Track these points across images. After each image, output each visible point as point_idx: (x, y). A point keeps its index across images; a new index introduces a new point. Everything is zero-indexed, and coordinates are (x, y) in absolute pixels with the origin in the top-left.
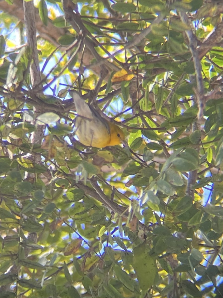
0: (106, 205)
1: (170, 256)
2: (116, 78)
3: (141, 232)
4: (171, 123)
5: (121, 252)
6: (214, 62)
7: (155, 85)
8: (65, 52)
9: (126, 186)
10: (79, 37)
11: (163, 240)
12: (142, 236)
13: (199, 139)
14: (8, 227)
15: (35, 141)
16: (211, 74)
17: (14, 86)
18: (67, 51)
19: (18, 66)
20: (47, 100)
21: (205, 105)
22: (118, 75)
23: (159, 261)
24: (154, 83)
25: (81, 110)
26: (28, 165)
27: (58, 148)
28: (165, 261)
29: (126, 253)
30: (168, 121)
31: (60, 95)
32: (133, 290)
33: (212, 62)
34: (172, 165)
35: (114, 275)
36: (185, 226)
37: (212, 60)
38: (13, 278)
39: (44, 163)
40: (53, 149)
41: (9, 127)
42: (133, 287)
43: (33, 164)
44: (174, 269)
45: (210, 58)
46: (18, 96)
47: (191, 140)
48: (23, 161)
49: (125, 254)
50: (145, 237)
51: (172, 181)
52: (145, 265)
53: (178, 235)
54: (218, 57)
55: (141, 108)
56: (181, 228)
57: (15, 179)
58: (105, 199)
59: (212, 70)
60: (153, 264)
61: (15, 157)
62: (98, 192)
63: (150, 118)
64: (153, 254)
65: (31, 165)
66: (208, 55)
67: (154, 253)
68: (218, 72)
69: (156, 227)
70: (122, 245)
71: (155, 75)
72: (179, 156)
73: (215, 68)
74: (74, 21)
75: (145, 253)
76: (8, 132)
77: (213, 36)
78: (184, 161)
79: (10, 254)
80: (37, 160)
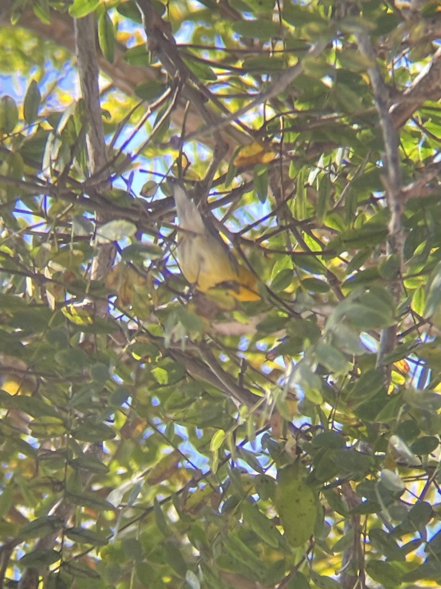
0: (229, 394)
1: (345, 485)
2: (242, 158)
3: (291, 442)
4: (345, 241)
5: (255, 478)
6: (428, 130)
7: (320, 174)
8: (149, 111)
9: (268, 359)
10: (174, 84)
11: (330, 456)
12: (292, 449)
13: (397, 270)
14: (46, 433)
15: (98, 276)
16: (422, 152)
17: (55, 173)
18: (153, 110)
19: (63, 136)
20: (117, 200)
21: (402, 208)
22: (247, 152)
23: (325, 495)
24: (317, 170)
25: (185, 219)
26: (83, 319)
27: (136, 287)
28: (335, 494)
29: (264, 480)
30: (340, 239)
31: (144, 191)
32: (277, 546)
33: (425, 130)
34: (344, 317)
35: (242, 518)
36: (373, 430)
37: (425, 125)
38: (56, 525)
39: (119, 319)
40: (127, 289)
41: (47, 250)
42: (277, 541)
43: (93, 317)
44: (352, 508)
45: (420, 123)
46: (62, 191)
47: (380, 273)
48: (73, 311)
49: (262, 481)
50: (298, 450)
51: (345, 347)
52: (297, 501)
53: (362, 447)
54: (436, 120)
55: (293, 216)
56: (366, 434)
57: (57, 345)
58: (227, 383)
59: (426, 145)
60: (311, 501)
61: (58, 305)
62: (214, 368)
63: (310, 234)
64: (312, 481)
65: (88, 319)
66: (417, 117)
67: (315, 479)
68: (436, 149)
69: (319, 432)
70: (256, 465)
71: (318, 154)
72: (357, 300)
73: (430, 141)
74: (166, 54)
75: (297, 479)
76: (46, 258)
77: (424, 81)
78: (366, 310)
79: (49, 481)
80: (103, 311)
